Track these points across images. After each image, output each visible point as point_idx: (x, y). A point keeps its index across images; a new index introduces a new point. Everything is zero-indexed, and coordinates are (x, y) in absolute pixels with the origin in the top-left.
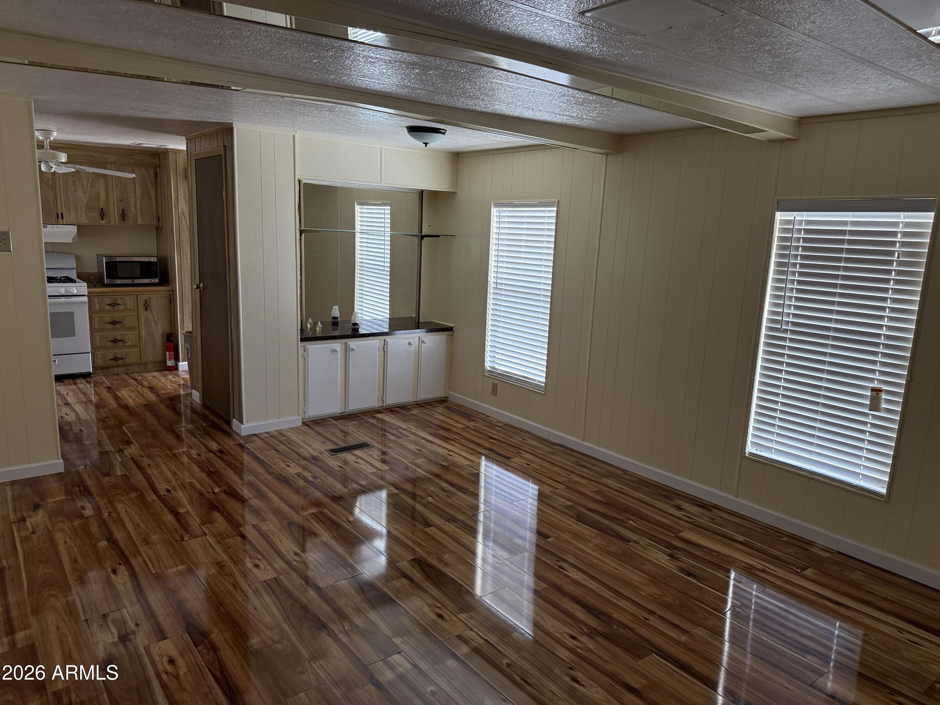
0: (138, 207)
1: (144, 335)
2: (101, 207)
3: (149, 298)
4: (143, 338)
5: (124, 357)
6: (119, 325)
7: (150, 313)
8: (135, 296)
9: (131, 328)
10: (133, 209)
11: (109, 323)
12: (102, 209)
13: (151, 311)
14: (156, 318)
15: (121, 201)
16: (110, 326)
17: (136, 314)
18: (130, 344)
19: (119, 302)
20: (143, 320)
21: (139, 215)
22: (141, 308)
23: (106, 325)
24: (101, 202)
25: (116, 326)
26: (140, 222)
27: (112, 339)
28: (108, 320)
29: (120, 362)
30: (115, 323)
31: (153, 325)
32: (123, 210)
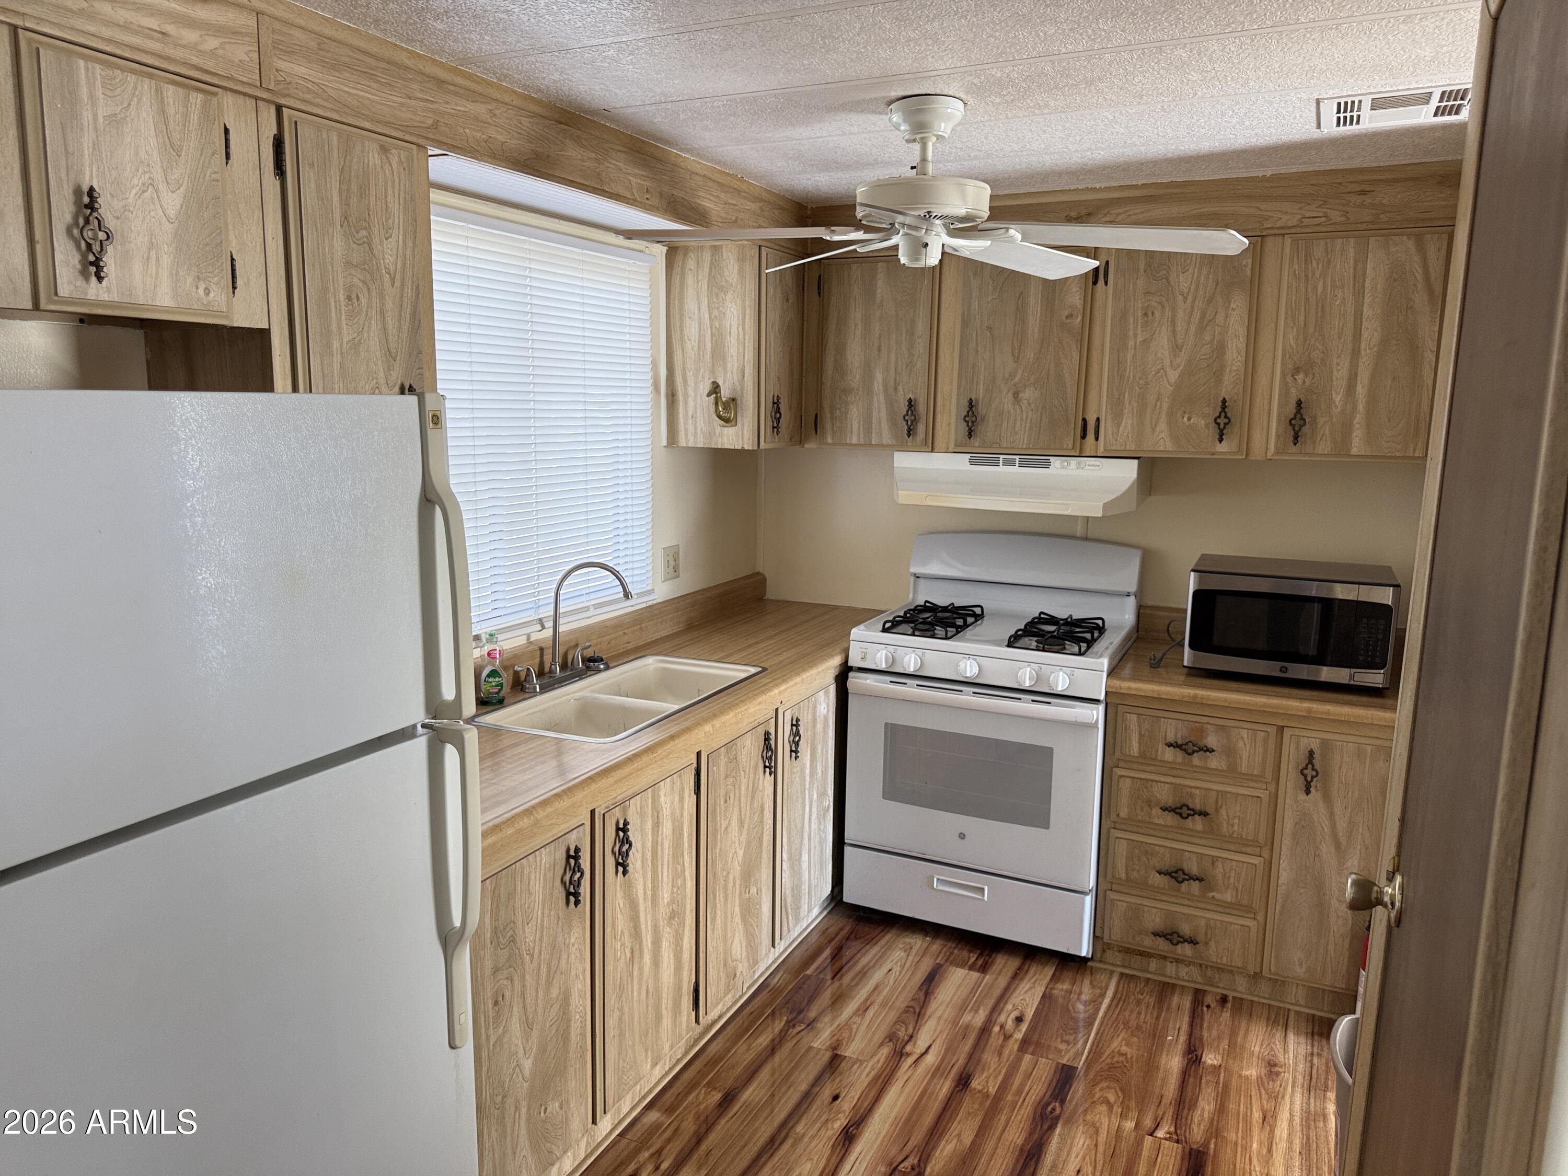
0: (1361, 390)
1: (1284, 877)
2: (1223, 394)
3: (1325, 744)
4: (1282, 889)
5: (1201, 938)
6: (1197, 823)
7: (1321, 804)
8: (1272, 730)
9: (1242, 844)
10: (1338, 399)
11: (1164, 809)
12: (1224, 401)
13: (1327, 798)
14: (1341, 825)
15: (1297, 370)
16: (1170, 819)
17: (1264, 795)
18: (1228, 897)
19: (1211, 740)
20: (1288, 826)
21: (1359, 419)
22: (1290, 779)
23: (1156, 811)
24: (1228, 379)
25: (1189, 823)
26: (1357, 446)
27: (1168, 862)
28: (1164, 794)
29: (1186, 950)
30: (1185, 811)
31: (1327, 850)
32: (1299, 403)
